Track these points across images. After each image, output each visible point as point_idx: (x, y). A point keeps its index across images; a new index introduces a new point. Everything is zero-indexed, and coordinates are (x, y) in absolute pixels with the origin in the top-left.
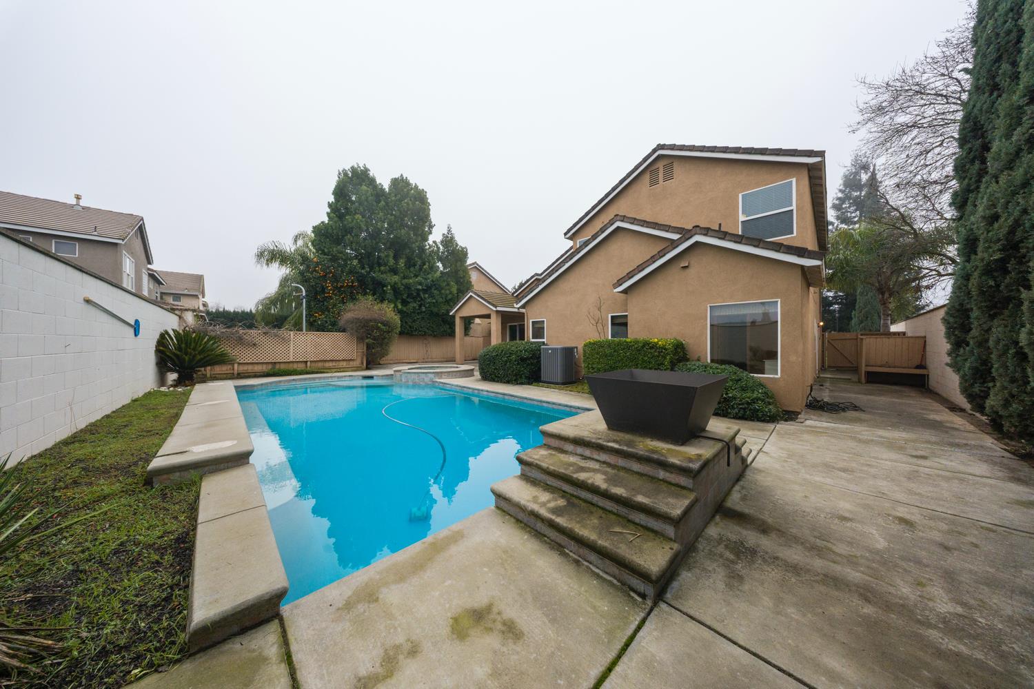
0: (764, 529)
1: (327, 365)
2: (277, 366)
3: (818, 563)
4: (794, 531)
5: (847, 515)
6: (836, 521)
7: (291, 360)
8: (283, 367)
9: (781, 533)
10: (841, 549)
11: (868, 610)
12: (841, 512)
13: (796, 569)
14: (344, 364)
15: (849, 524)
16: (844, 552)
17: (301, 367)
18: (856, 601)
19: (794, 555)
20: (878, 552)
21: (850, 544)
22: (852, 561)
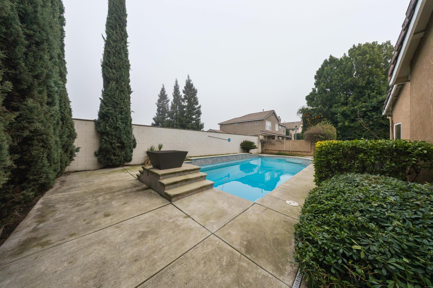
0: (138, 191)
1: (298, 153)
2: (281, 152)
3: (124, 191)
4: (133, 193)
5: (125, 205)
6: (126, 201)
7: (284, 150)
8: (282, 152)
9: (134, 192)
10: (121, 196)
11: (113, 191)
12: (127, 205)
13: (127, 189)
14: (305, 153)
15: (123, 203)
16: (120, 196)
17: (288, 153)
18: (115, 191)
19: (128, 190)
20: (114, 200)
21: (120, 198)
22: (118, 195)
